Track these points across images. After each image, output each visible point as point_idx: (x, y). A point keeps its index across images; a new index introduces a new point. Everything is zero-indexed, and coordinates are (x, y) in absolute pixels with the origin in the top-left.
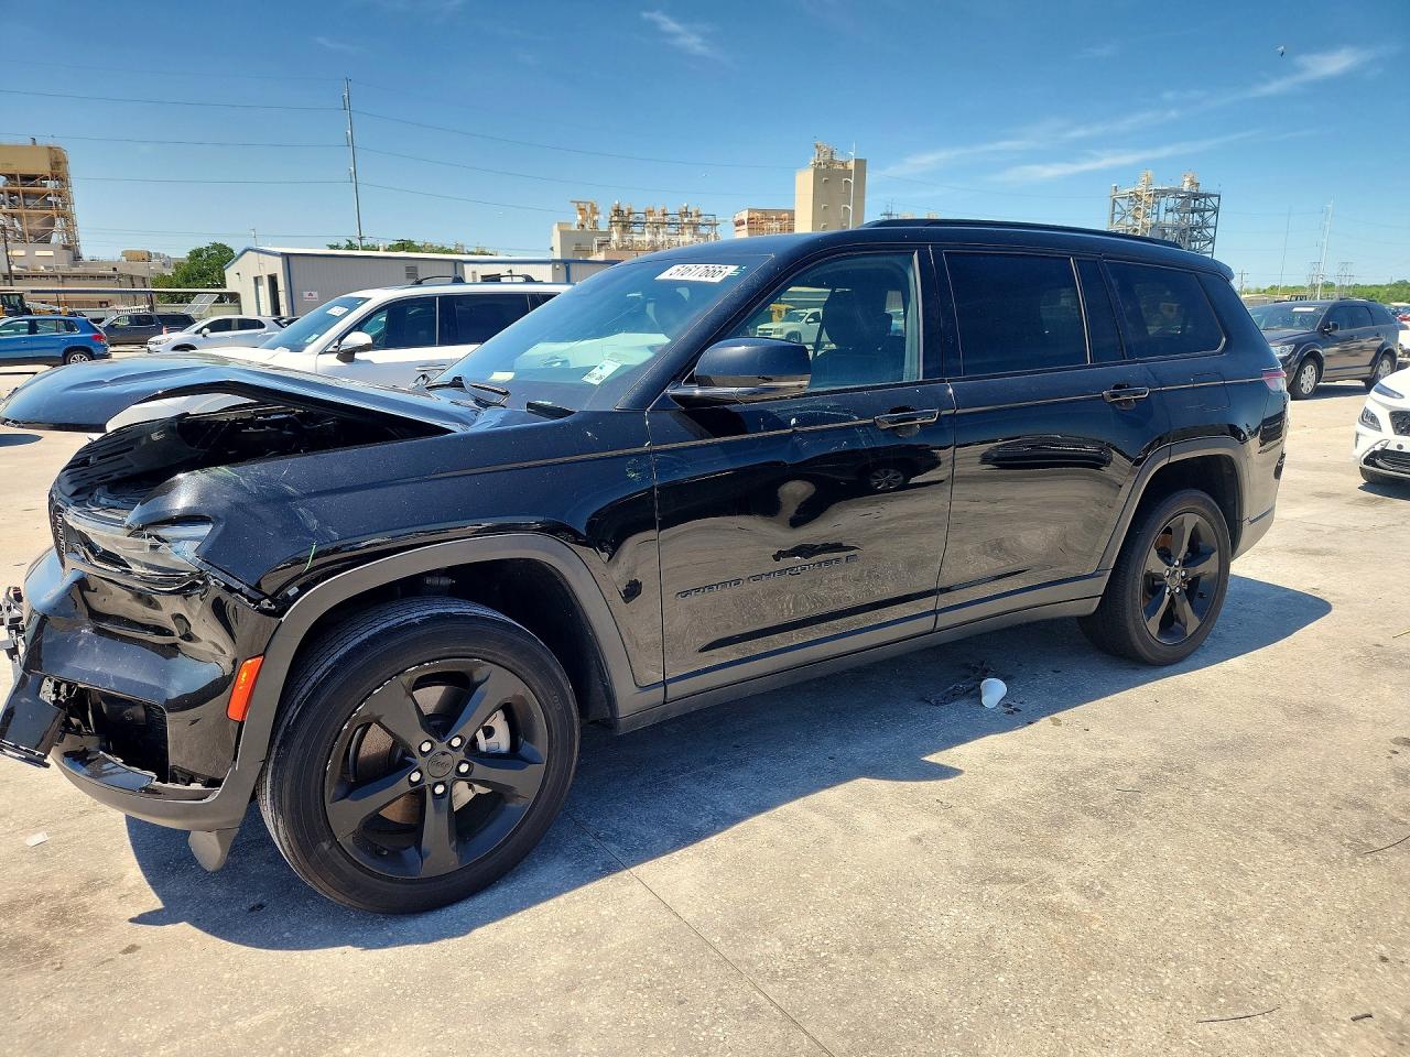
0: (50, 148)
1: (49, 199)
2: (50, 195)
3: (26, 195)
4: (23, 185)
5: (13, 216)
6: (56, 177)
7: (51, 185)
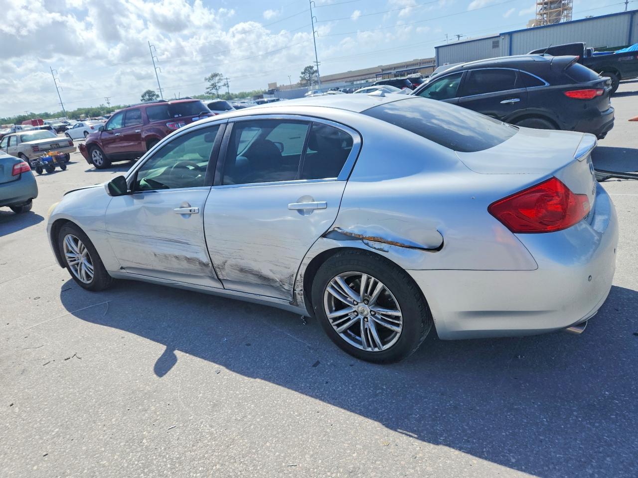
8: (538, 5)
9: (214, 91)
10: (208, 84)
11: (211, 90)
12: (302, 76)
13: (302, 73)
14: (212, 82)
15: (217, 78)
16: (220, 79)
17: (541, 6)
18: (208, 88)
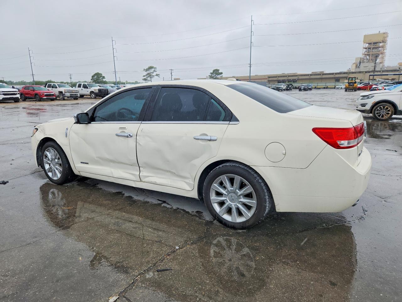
0: (384, 33)
1: (379, 49)
2: (380, 48)
3: (373, 48)
4: (373, 46)
5: (368, 55)
6: (383, 42)
7: (381, 44)
8: (364, 49)
9: (149, 79)
10: (145, 73)
11: (147, 78)
12: (210, 75)
13: (211, 73)
14: (148, 72)
15: (153, 70)
16: (154, 71)
17: (365, 50)
18: (144, 76)
